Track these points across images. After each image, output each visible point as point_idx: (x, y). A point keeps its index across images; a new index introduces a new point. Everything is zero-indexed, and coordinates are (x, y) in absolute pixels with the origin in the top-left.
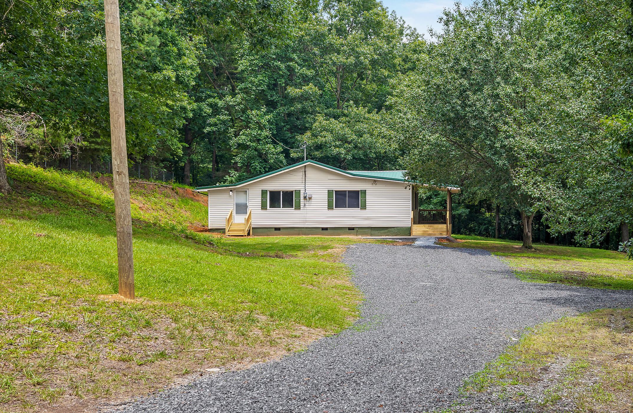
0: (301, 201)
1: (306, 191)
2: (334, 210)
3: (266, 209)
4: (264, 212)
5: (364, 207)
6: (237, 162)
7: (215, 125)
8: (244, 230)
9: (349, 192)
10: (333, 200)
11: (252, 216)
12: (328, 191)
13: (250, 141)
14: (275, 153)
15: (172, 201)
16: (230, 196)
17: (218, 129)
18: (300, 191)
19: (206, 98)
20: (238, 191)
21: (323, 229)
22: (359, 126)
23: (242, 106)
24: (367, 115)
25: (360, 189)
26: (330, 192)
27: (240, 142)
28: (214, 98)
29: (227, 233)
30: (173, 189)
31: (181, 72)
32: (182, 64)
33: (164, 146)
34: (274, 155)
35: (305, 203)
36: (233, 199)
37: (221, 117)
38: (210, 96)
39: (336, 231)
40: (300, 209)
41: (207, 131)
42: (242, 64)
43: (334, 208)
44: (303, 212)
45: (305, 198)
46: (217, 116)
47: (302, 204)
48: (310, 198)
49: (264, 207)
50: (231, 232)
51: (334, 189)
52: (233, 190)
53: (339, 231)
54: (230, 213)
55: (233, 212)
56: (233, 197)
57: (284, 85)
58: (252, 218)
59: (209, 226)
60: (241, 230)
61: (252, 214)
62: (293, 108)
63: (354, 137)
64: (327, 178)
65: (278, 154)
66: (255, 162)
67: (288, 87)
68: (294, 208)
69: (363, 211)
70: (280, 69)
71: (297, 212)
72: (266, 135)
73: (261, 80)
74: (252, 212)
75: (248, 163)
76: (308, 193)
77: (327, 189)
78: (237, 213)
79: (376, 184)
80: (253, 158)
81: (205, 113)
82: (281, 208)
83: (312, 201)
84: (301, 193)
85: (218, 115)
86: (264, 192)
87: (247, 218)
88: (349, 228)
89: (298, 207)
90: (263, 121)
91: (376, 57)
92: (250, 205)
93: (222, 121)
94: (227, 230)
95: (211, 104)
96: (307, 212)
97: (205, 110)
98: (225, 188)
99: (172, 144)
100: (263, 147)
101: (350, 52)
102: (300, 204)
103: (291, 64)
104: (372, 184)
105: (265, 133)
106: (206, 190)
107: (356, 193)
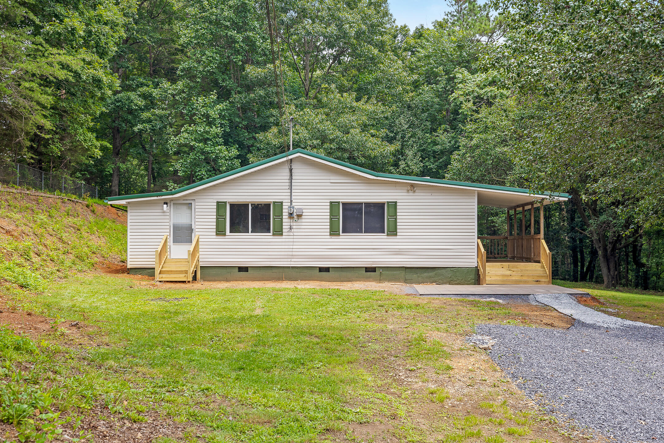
0: (284, 220)
1: (293, 204)
2: (341, 237)
3: (225, 235)
4: (220, 239)
5: (393, 232)
6: (177, 170)
7: (149, 121)
8: (186, 272)
9: (368, 205)
10: (339, 219)
11: (200, 247)
12: (331, 203)
13: (195, 141)
14: (227, 158)
15: (78, 221)
16: (164, 212)
17: (153, 126)
18: (282, 203)
19: (138, 86)
20: (176, 203)
21: (321, 269)
22: (345, 119)
23: (184, 95)
24: (355, 104)
25: (386, 201)
26: (333, 205)
27: (182, 141)
28: (148, 86)
29: (158, 277)
30: (87, 206)
31: (95, 28)
32: (97, 16)
33: (72, 143)
34: (226, 160)
35: (292, 224)
36: (168, 217)
37: (157, 112)
38: (142, 85)
39: (344, 274)
40: (282, 235)
41: (138, 129)
42: (185, 35)
43: (341, 234)
44: (287, 240)
45: (291, 215)
46: (152, 110)
47: (286, 226)
48: (299, 216)
49: (220, 232)
50: (164, 276)
51: (341, 201)
52: (168, 202)
53: (349, 274)
54: (163, 242)
55: (168, 240)
56: (168, 214)
57: (240, 63)
58: (200, 250)
59: (129, 263)
60: (181, 272)
61: (200, 243)
62: (252, 95)
63: (339, 134)
64: (328, 181)
65: (231, 159)
66: (200, 170)
67: (246, 66)
68: (271, 234)
69: (392, 239)
70: (236, 42)
71: (278, 239)
72: (216, 133)
73: (211, 57)
74: (200, 240)
75: (192, 171)
76: (296, 207)
77: (329, 201)
78: (175, 241)
79: (414, 192)
80: (198, 165)
81: (136, 105)
82: (250, 234)
83: (303, 220)
84: (284, 207)
85: (153, 108)
86: (220, 206)
87: (192, 249)
88: (366, 268)
89: (279, 232)
90: (213, 113)
91: (364, 27)
92: (197, 227)
93: (158, 116)
94: (157, 272)
95: (144, 94)
96: (295, 240)
97: (135, 102)
98: (156, 198)
99: (85, 140)
100: (212, 149)
101: (329, 20)
102: (282, 225)
103: (251, 34)
104: (408, 191)
105: (214, 130)
106: (123, 202)
107: (381, 206)
